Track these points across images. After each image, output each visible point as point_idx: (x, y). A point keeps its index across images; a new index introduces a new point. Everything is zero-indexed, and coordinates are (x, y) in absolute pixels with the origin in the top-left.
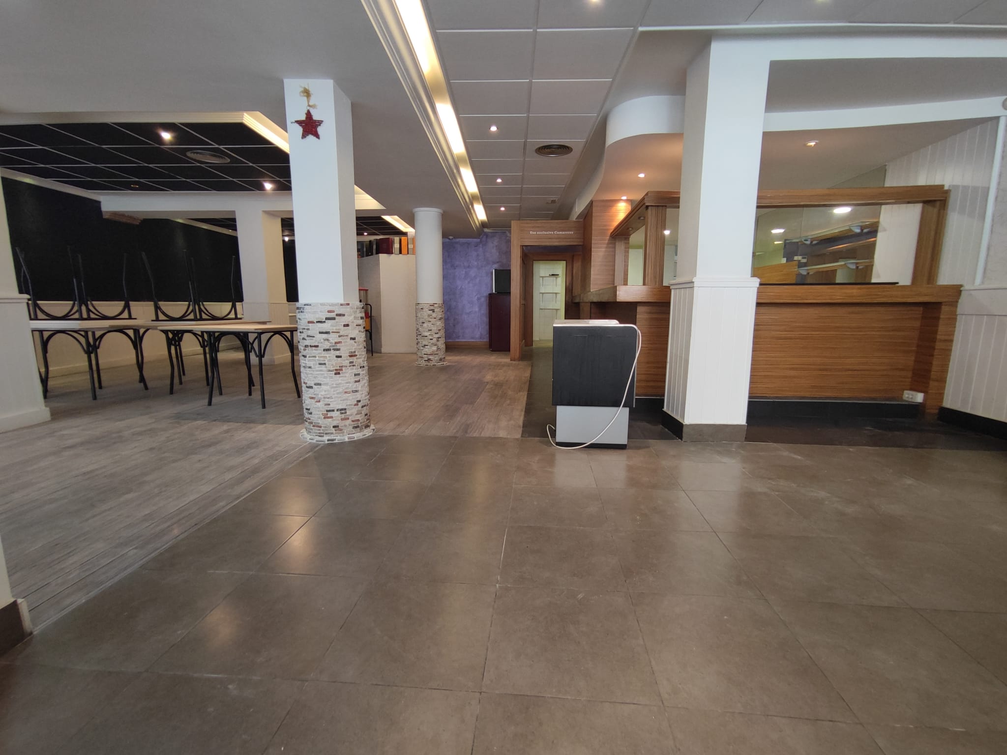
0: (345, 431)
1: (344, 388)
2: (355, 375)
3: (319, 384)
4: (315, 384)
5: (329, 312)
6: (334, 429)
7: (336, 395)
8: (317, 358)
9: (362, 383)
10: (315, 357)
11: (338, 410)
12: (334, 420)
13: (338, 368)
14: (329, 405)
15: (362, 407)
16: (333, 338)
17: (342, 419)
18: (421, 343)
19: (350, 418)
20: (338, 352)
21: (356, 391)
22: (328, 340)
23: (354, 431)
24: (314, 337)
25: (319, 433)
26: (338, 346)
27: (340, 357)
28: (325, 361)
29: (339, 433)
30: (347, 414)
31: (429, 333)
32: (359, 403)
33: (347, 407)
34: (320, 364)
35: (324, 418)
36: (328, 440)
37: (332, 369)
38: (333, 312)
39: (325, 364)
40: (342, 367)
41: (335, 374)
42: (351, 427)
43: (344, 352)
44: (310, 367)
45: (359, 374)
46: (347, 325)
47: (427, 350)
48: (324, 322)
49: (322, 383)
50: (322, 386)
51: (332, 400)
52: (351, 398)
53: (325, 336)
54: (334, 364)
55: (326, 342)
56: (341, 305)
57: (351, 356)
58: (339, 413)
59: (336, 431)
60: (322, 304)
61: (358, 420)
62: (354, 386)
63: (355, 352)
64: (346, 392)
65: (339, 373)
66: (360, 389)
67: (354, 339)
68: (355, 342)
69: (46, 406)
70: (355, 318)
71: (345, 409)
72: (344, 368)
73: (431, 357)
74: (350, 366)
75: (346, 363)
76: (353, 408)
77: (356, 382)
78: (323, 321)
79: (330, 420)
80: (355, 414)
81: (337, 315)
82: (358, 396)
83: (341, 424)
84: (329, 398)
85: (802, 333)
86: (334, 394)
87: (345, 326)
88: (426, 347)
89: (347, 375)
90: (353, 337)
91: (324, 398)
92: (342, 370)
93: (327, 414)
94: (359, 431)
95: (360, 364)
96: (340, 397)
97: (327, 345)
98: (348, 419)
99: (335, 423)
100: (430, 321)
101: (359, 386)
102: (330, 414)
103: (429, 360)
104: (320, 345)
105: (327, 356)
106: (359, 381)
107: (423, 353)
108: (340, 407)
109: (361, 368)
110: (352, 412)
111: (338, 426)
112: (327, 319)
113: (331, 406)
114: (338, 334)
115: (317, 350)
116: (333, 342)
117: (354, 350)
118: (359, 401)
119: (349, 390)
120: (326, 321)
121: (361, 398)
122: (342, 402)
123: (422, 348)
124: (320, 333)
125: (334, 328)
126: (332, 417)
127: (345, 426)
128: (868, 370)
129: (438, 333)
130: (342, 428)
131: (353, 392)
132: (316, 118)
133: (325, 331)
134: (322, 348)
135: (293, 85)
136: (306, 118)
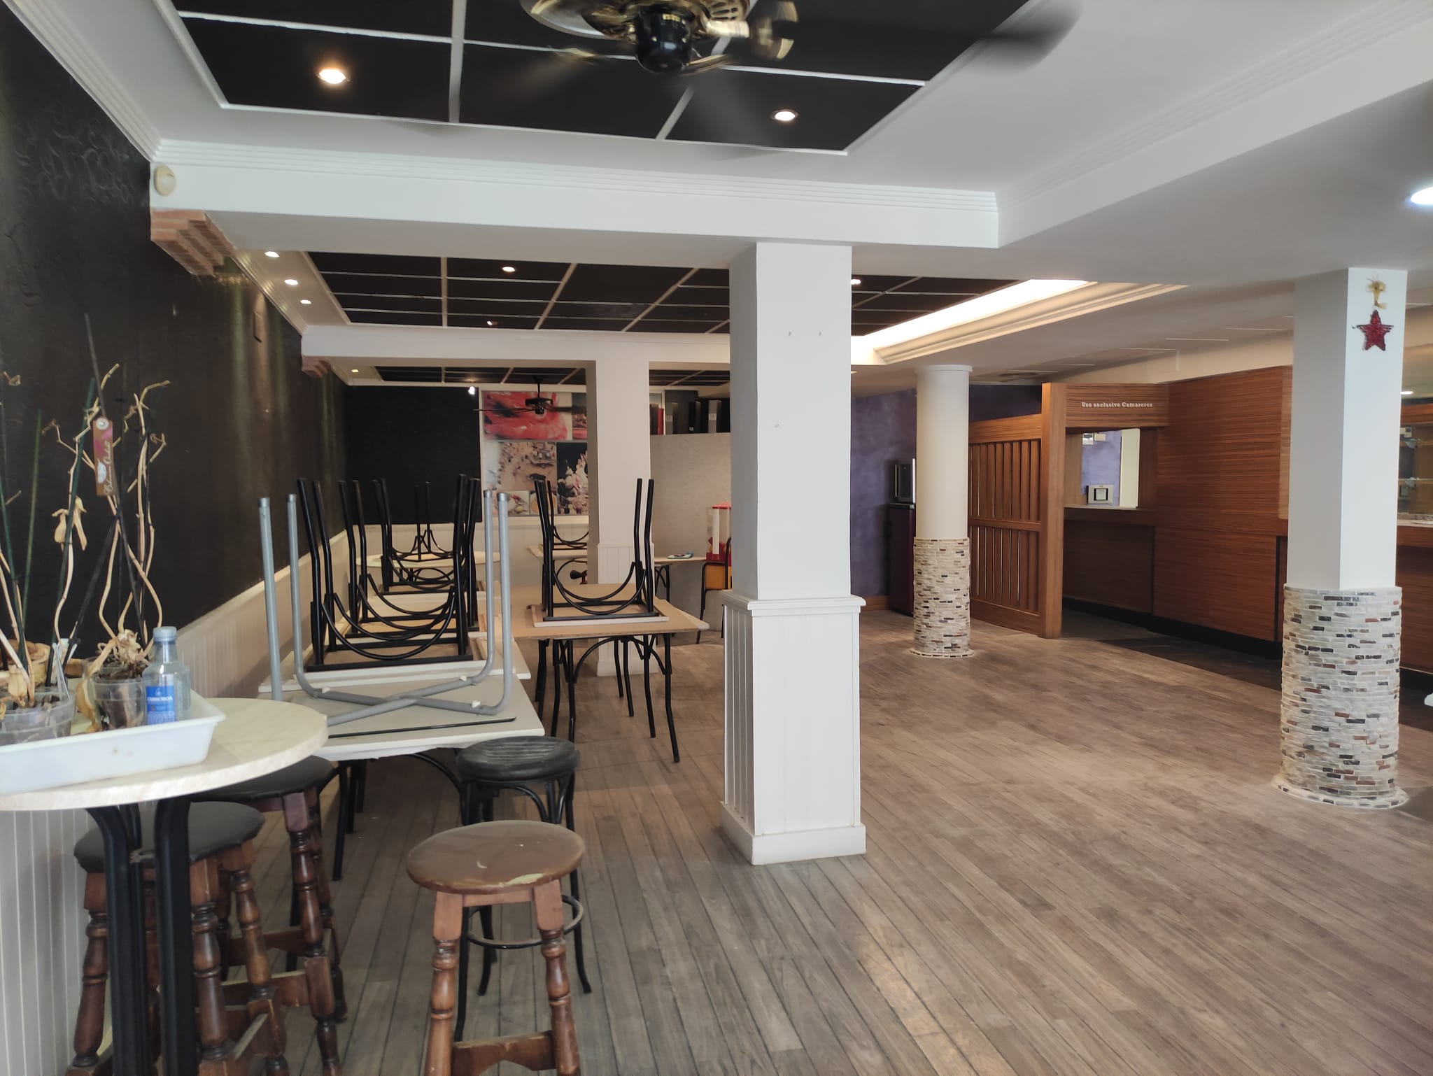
3: (1376, 716)
4: (1368, 716)
5: (1395, 603)
6: (1389, 785)
7: (1393, 731)
8: (1377, 675)
10: (1373, 673)
11: (1396, 754)
12: (1391, 770)
13: (1397, 689)
14: (1388, 746)
16: (1396, 643)
18: (937, 614)
22: (1392, 646)
24: (1374, 642)
25: (1370, 794)
28: (1386, 679)
29: (1394, 791)
31: (955, 596)
34: (1381, 684)
35: (1380, 769)
36: (1392, 804)
37: (1393, 690)
39: (1387, 683)
41: (1394, 698)
44: (1362, 690)
47: (951, 628)
48: (1390, 619)
49: (1381, 713)
50: (1380, 719)
51: (1389, 739)
53: (1389, 640)
54: (1395, 683)
55: (1390, 650)
59: (1391, 787)
60: (1388, 592)
73: (957, 641)
78: (1388, 617)
79: (1387, 771)
84: (1388, 736)
86: (1391, 729)
88: (949, 621)
91: (1382, 736)
93: (1385, 762)
97: (1390, 654)
99: (1391, 775)
100: (957, 573)
102: (1389, 762)
103: (954, 646)
104: (1383, 655)
105: (1390, 670)
107: (943, 633)
111: (1392, 780)
112: (1393, 614)
113: (1390, 748)
115: (1377, 662)
116: (1396, 648)
120: (1392, 617)
123: (940, 624)
124: (1385, 636)
125: (1398, 627)
126: (1388, 766)
132: (1384, 321)
133: (1388, 633)
134: (1385, 660)
135: (1359, 278)
136: (1372, 321)
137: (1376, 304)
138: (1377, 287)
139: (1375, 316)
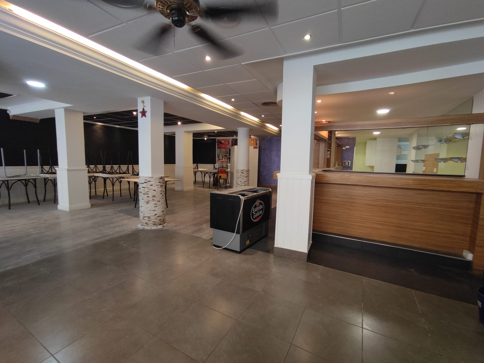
0: (150, 225)
1: (150, 209)
2: (155, 204)
4: (141, 206)
5: (145, 180)
6: (146, 224)
7: (147, 211)
9: (158, 207)
11: (147, 217)
12: (146, 221)
13: (148, 201)
15: (158, 217)
16: (146, 190)
17: (149, 221)
19: (152, 220)
20: (148, 195)
21: (155, 210)
22: (144, 190)
23: (153, 226)
26: (148, 193)
27: (149, 197)
29: (147, 226)
30: (151, 219)
32: (156, 215)
33: (150, 216)
34: (142, 199)
35: (143, 219)
36: (143, 228)
37: (146, 201)
38: (146, 180)
40: (149, 201)
41: (147, 203)
42: (152, 224)
43: (150, 195)
45: (157, 204)
46: (152, 185)
49: (143, 206)
50: (143, 207)
51: (145, 213)
52: (152, 213)
53: (143, 189)
54: (146, 199)
55: (144, 191)
56: (150, 177)
57: (153, 197)
58: (147, 218)
59: (146, 225)
60: (143, 177)
61: (156, 222)
62: (155, 209)
63: (155, 195)
64: (150, 211)
65: (148, 203)
66: (157, 210)
67: (155, 190)
68: (155, 192)
69: (90, 203)
70: (156, 182)
71: (150, 217)
72: (150, 201)
74: (152, 201)
75: (151, 199)
76: (153, 217)
77: (155, 207)
79: (144, 220)
80: (154, 219)
81: (148, 181)
82: (156, 212)
83: (148, 222)
84: (144, 212)
85: (384, 203)
86: (146, 211)
87: (151, 185)
89: (151, 204)
90: (154, 189)
91: (143, 212)
92: (149, 202)
93: (144, 218)
94: (156, 226)
95: (158, 200)
96: (148, 212)
97: (144, 192)
98: (151, 221)
99: (146, 222)
101: (156, 209)
102: (145, 218)
104: (142, 192)
105: (144, 196)
106: (157, 207)
108: (148, 216)
109: (158, 201)
110: (153, 218)
111: (147, 223)
112: (145, 182)
113: (145, 215)
114: (148, 188)
115: (141, 194)
116: (146, 191)
117: (154, 195)
118: (156, 214)
119: (152, 210)
120: (144, 183)
121: (157, 213)
122: (148, 214)
124: (143, 187)
125: (147, 186)
126: (145, 219)
127: (150, 223)
128: (431, 232)
129: (244, 183)
130: (148, 224)
131: (153, 210)
132: (145, 110)
133: (144, 187)
134: (143, 193)
135: (140, 100)
136: (143, 110)
137: (144, 106)
138: (143, 102)
139: (143, 109)
